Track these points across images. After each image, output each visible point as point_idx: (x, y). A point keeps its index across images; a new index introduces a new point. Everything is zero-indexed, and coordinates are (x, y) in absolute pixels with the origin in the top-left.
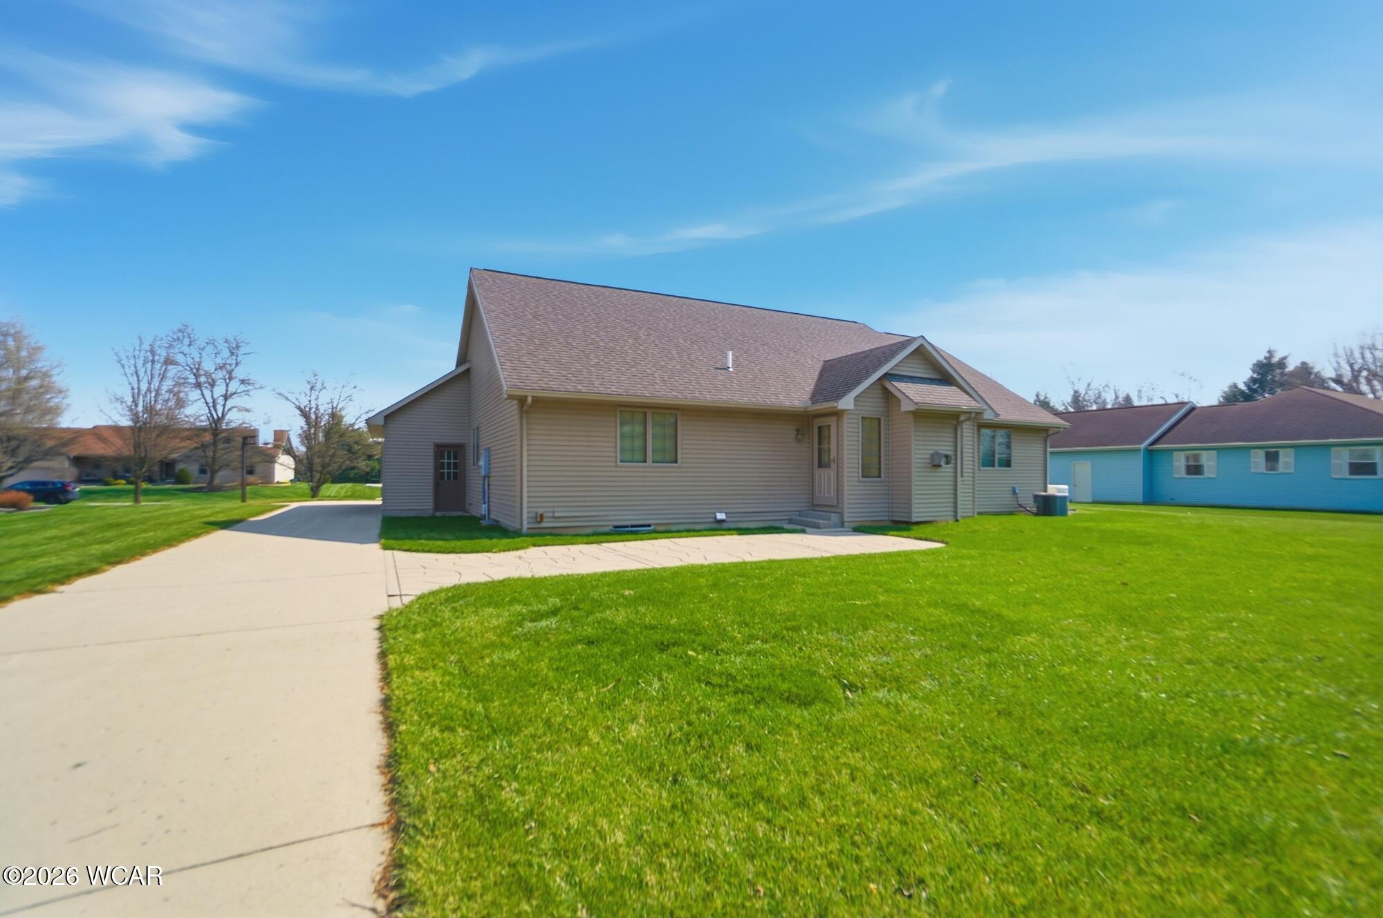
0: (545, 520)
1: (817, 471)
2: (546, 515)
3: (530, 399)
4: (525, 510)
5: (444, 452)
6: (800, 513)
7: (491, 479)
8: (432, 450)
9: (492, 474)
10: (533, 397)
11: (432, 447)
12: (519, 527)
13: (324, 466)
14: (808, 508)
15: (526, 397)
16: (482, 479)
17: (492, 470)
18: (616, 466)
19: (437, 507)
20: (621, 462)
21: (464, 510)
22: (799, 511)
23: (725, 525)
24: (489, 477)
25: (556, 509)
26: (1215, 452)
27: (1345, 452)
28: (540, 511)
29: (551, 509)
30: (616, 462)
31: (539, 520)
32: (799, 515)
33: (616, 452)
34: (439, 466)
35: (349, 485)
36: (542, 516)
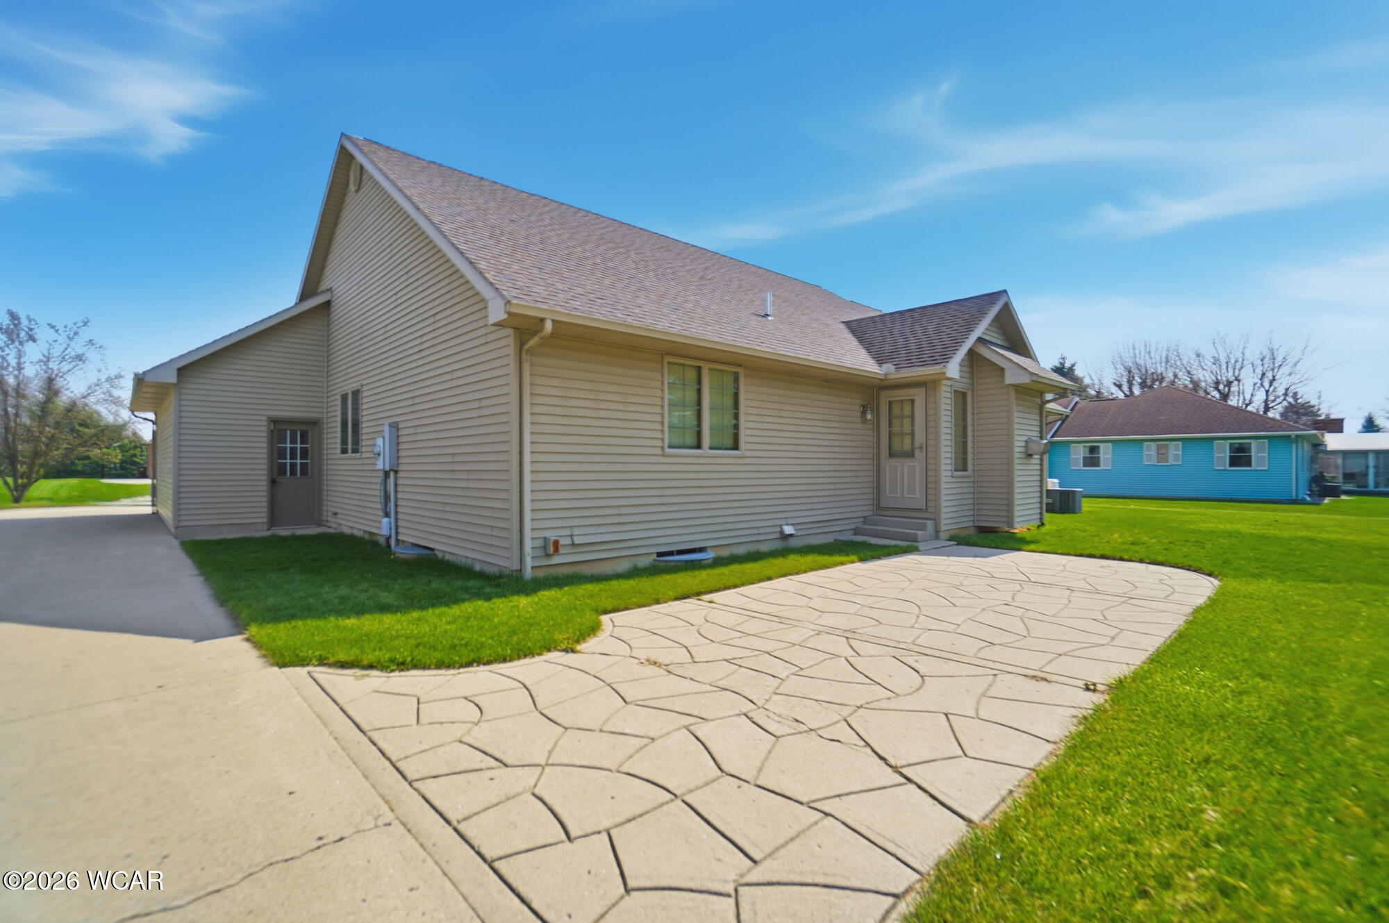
0: (562, 551)
1: (888, 465)
2: (563, 541)
3: (549, 326)
4: (528, 534)
5: (286, 430)
6: (866, 520)
7: (399, 475)
8: (264, 429)
9: (402, 468)
10: (554, 321)
11: (264, 423)
12: (516, 566)
13: (36, 454)
14: (871, 513)
15: (542, 320)
16: (381, 474)
17: (401, 461)
18: (664, 455)
19: (273, 521)
20: (670, 447)
21: (320, 524)
22: (864, 517)
23: (793, 543)
24: (396, 472)
25: (576, 531)
26: (1110, 444)
27: (1227, 444)
28: (552, 535)
29: (568, 532)
30: (663, 448)
31: (551, 550)
32: (864, 523)
33: (662, 431)
34: (276, 453)
35: (73, 481)
36: (556, 543)
